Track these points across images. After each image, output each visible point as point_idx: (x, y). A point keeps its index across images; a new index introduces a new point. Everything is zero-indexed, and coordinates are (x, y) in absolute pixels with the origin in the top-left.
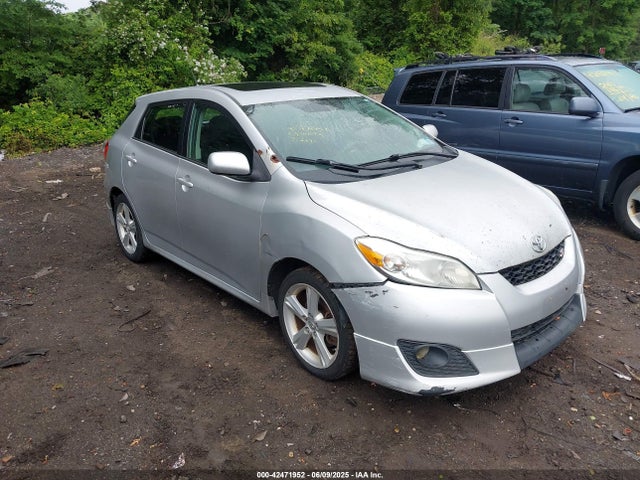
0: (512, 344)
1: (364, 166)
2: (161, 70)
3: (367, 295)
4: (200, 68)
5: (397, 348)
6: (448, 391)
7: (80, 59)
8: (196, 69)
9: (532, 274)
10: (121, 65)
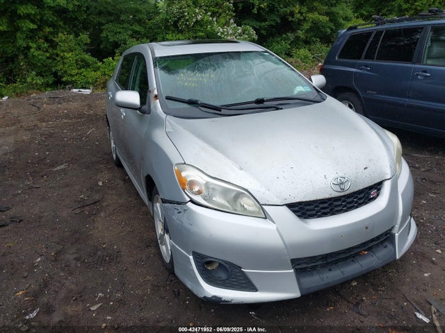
0: (292, 271)
1: (228, 107)
2: (198, 35)
3: (176, 211)
4: (222, 33)
5: (191, 257)
6: (225, 301)
7: (151, 28)
8: (219, 34)
9: (328, 210)
10: (173, 32)
